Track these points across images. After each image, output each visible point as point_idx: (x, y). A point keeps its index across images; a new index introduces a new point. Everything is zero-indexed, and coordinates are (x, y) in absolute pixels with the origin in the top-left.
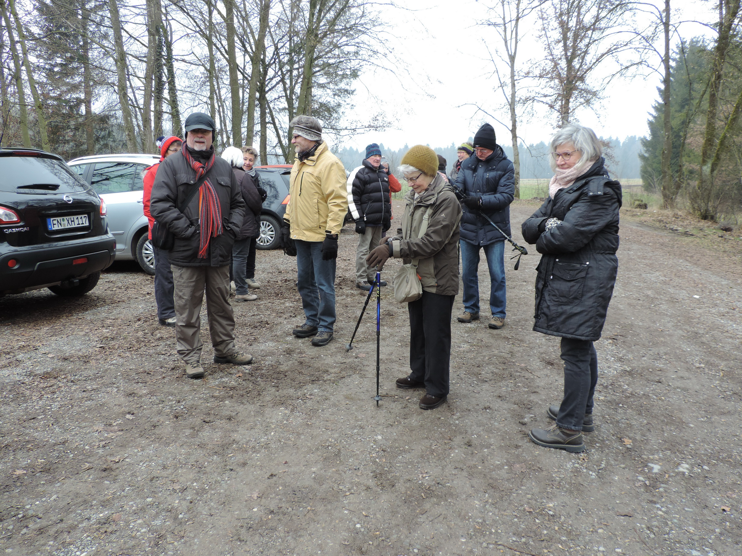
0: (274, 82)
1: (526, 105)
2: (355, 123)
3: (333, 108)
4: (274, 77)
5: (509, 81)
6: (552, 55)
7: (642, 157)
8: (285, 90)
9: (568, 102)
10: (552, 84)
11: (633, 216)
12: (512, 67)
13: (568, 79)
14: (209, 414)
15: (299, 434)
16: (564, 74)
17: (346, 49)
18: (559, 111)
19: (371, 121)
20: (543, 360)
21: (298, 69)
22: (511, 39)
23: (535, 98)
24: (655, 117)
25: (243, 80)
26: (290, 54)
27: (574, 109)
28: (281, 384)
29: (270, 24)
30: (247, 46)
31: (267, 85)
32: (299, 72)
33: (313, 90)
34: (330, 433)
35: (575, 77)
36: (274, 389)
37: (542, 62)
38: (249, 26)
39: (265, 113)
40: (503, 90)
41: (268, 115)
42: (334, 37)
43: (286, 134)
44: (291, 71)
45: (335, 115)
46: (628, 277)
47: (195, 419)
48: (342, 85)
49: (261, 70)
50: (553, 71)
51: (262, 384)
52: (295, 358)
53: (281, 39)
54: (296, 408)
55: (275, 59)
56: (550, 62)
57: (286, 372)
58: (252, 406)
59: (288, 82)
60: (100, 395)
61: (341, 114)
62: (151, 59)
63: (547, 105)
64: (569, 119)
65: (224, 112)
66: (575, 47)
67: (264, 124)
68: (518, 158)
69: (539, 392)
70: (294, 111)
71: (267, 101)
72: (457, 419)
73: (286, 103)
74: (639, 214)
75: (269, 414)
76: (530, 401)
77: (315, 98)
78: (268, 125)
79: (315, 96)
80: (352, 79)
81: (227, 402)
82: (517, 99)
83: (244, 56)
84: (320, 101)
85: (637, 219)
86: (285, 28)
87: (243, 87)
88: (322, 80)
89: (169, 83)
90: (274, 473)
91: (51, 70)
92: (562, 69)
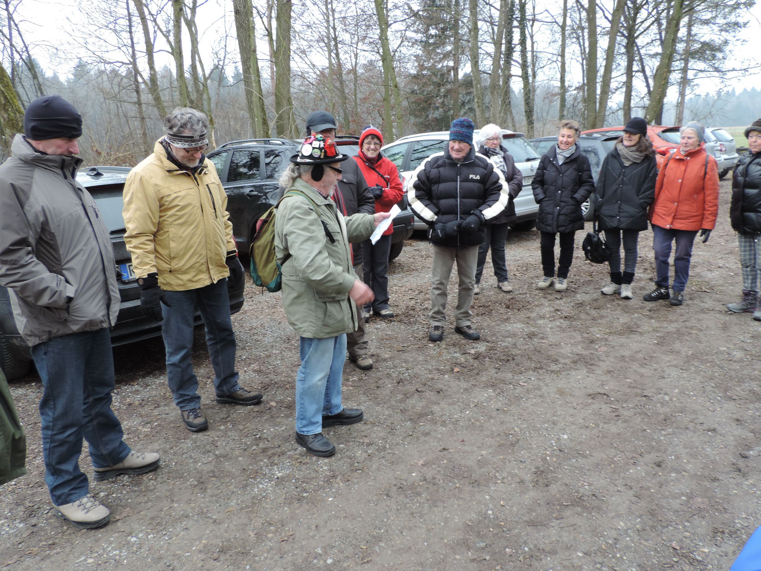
0: (646, 24)
3: (717, 46)
4: (647, 18)
14: (425, 384)
15: (491, 417)
28: (504, 367)
34: (519, 422)
39: (634, 61)
41: (637, 63)
45: (719, 55)
47: (411, 387)
48: (732, 18)
49: (631, 12)
52: (534, 343)
54: (503, 392)
58: (465, 384)
67: (630, 74)
71: (637, 47)
78: (636, 74)
80: (745, 9)
89: (521, 44)
90: (447, 448)
91: (426, 42)
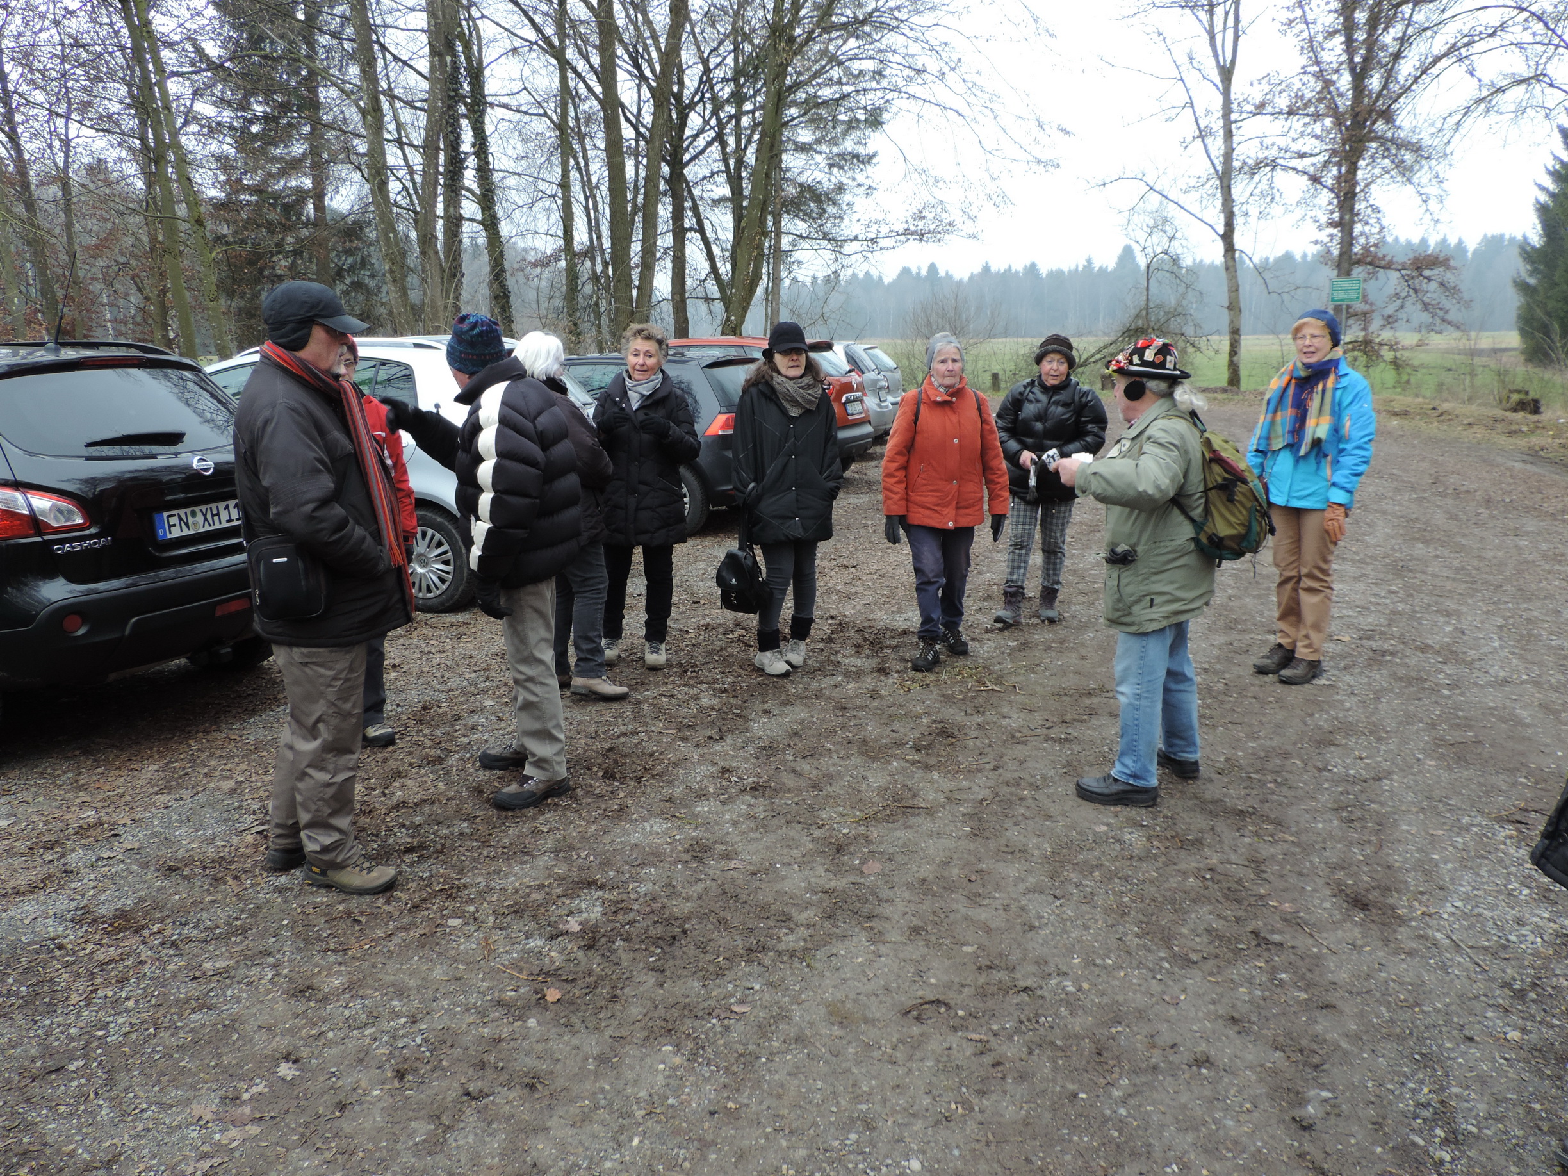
0: (701, 142)
1: (1257, 178)
2: (876, 227)
3: (826, 194)
4: (701, 131)
5: (1217, 125)
6: (1318, 63)
7: (1523, 287)
8: (725, 160)
9: (1353, 169)
10: (1317, 128)
11: (1512, 433)
12: (1226, 92)
13: (1355, 116)
14: (482, 1065)
15: (705, 1145)
16: (1344, 103)
17: (856, 66)
18: (1332, 190)
19: (910, 221)
20: (1339, 890)
21: (753, 112)
22: (1225, 29)
23: (1279, 161)
24: (1552, 195)
25: (637, 141)
26: (735, 79)
27: (1367, 185)
28: (671, 963)
29: (694, 16)
30: (645, 65)
31: (687, 149)
32: (754, 119)
33: (784, 157)
34: (784, 1143)
35: (1370, 112)
36: (651, 979)
37: (1296, 81)
38: (648, 23)
39: (683, 209)
40: (1205, 146)
41: (690, 214)
42: (831, 40)
43: (727, 254)
44: (737, 117)
45: (831, 210)
46: (1529, 620)
47: (445, 1083)
48: (848, 145)
49: (674, 116)
50: (1320, 100)
51: (625, 958)
52: (711, 872)
53: (715, 49)
54: (703, 1048)
55: (703, 94)
56: (1312, 80)
57: (687, 919)
58: (593, 1040)
59: (731, 141)
60: (229, 993)
61: (845, 207)
62: (435, 108)
63: (1306, 177)
64: (1357, 207)
65: (596, 209)
66: (1371, 43)
67: (679, 234)
68: (1238, 297)
69: (1339, 1004)
70: (745, 204)
71: (687, 183)
72: (1124, 1102)
73: (727, 187)
74: (1525, 429)
75: (632, 1068)
76: (1315, 1038)
77: (788, 174)
78: (689, 235)
79: (789, 170)
80: (868, 131)
81: (532, 1022)
82: (1237, 164)
83: (639, 86)
84: (800, 180)
85: (1522, 442)
86: (724, 27)
87: (636, 153)
88: (805, 136)
89: (477, 154)
91: (244, 130)
92: (1341, 95)
